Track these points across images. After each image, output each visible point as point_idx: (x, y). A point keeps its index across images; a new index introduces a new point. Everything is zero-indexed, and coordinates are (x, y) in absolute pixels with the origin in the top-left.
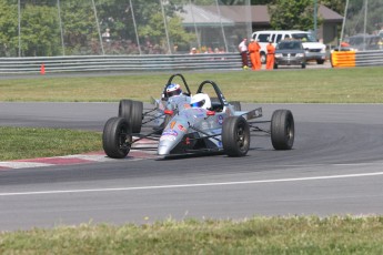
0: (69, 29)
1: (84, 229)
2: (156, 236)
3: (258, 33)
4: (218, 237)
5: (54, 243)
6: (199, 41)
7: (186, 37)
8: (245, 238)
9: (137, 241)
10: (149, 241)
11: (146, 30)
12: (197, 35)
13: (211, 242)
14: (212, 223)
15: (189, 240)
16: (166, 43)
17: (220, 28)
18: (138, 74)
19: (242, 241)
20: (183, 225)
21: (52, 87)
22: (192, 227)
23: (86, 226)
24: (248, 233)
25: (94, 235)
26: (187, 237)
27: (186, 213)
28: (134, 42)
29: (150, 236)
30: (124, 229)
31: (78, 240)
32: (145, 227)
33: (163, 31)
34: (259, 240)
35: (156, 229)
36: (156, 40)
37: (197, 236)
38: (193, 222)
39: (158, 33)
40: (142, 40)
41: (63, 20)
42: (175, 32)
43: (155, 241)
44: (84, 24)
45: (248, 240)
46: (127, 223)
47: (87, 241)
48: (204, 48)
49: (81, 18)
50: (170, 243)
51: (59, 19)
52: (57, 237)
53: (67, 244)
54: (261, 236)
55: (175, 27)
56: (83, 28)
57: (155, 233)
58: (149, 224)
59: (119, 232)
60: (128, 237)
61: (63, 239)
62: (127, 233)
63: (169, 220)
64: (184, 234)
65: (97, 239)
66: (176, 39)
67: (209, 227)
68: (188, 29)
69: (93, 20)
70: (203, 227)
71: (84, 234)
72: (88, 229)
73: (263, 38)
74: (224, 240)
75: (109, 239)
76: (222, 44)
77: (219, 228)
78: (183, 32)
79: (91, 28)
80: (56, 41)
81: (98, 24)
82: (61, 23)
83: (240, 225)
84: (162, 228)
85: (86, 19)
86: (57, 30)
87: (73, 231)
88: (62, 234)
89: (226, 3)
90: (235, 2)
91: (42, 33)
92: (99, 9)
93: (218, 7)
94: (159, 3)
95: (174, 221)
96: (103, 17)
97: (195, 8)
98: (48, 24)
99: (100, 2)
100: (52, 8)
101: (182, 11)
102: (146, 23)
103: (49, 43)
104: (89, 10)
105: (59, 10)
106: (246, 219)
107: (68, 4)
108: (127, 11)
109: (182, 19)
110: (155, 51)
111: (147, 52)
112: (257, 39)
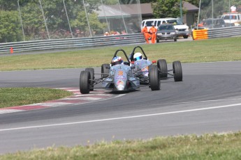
0: (27, 24)
1: (49, 150)
2: (96, 153)
3: (146, 21)
4: (134, 151)
6: (109, 27)
7: (101, 25)
8: (151, 151)
9: (84, 156)
10: (91, 156)
11: (75, 23)
12: (108, 24)
13: (130, 154)
14: (130, 142)
15: (117, 154)
16: (88, 29)
17: (121, 19)
18: (72, 50)
19: (150, 153)
20: (112, 145)
22: (118, 146)
23: (51, 148)
24: (153, 148)
25: (56, 154)
26: (115, 152)
27: (113, 137)
28: (68, 30)
29: (92, 153)
30: (75, 149)
31: (47, 157)
32: (88, 147)
33: (86, 22)
34: (160, 152)
35: (96, 148)
36: (82, 28)
37: (121, 151)
38: (118, 143)
39: (83, 24)
40: (74, 29)
41: (23, 19)
42: (93, 23)
43: (95, 155)
44: (36, 20)
45: (153, 152)
46: (76, 145)
47: (53, 158)
48: (112, 32)
49: (34, 17)
50: (104, 156)
51: (20, 18)
52: (33, 156)
54: (161, 149)
55: (94, 20)
56: (36, 24)
57: (95, 150)
58: (91, 145)
59: (72, 151)
60: (78, 154)
61: (37, 157)
62: (77, 152)
63: (103, 142)
64: (113, 150)
65: (59, 156)
66: (94, 27)
67: (129, 145)
68: (102, 20)
69: (42, 18)
70: (124, 145)
71: (49, 154)
72: (52, 150)
73: (149, 24)
74: (138, 153)
75: (66, 156)
77: (135, 145)
78: (98, 23)
79: (41, 23)
80: (19, 32)
81: (45, 20)
82: (21, 21)
83: (148, 143)
84: (99, 147)
85: (37, 18)
86: (19, 25)
87: (42, 152)
88: (36, 154)
89: (124, 3)
90: (131, 2)
91: (10, 27)
92: (45, 11)
93: (120, 6)
94: (83, 5)
95: (106, 143)
96: (48, 16)
97: (105, 7)
98: (14, 22)
99: (46, 6)
100: (16, 12)
101: (98, 10)
102: (75, 18)
103: (15, 34)
104: (38, 12)
105: (20, 13)
106: (151, 139)
107: (26, 8)
108: (63, 11)
109: (98, 15)
110: (82, 35)
111: (77, 36)
112: (145, 25)
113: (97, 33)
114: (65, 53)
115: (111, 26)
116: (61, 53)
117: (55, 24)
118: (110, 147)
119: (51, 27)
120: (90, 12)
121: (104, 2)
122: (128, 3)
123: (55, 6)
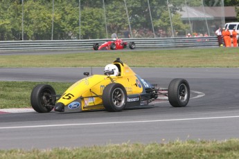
0: (111, 22)
1: (125, 146)
2: (170, 151)
3: (229, 24)
4: (208, 151)
5: (106, 155)
6: (191, 29)
7: (183, 26)
8: (225, 153)
9: (158, 154)
10: (165, 154)
11: (158, 23)
12: (190, 25)
13: (204, 155)
14: (204, 143)
15: (190, 154)
16: (171, 29)
17: (205, 21)
18: (154, 50)
19: (223, 154)
20: (186, 144)
21: (100, 58)
22: (192, 145)
23: (126, 144)
24: (228, 149)
25: (131, 150)
26: (189, 151)
27: (188, 136)
28: (151, 30)
29: (166, 151)
30: (149, 146)
31: (121, 153)
32: (162, 145)
33: (169, 23)
34: (234, 154)
35: (170, 146)
36: (165, 28)
37: (195, 151)
38: (193, 142)
39: (166, 24)
40: (156, 29)
41: (107, 16)
42: (176, 23)
43: (169, 154)
44: (120, 19)
45: (227, 153)
46: (151, 142)
47: (127, 154)
48: (195, 33)
49: (118, 15)
50: (178, 155)
51: (104, 15)
52: (108, 151)
53: (114, 155)
54: (235, 151)
55: (177, 21)
56: (119, 22)
57: (169, 148)
58: (165, 144)
59: (146, 148)
60: (152, 151)
61: (112, 153)
62: (151, 149)
63: (178, 141)
64: (187, 150)
65: (133, 153)
66: (177, 28)
67: (203, 145)
68: (185, 22)
69: (126, 16)
71: (124, 149)
72: (127, 146)
73: (232, 27)
74: (212, 154)
75: (140, 152)
76: (206, 31)
77: (209, 146)
78: (181, 24)
79: (124, 21)
80: (103, 29)
81: (129, 19)
82: (105, 19)
83: (222, 144)
84: (173, 146)
85: (121, 16)
86: (103, 23)
87: (117, 147)
88: (111, 150)
89: (208, 5)
90: (215, 4)
91: (94, 24)
92: (129, 9)
93: (203, 8)
94: (167, 6)
95: (181, 142)
96: (132, 15)
97: (189, 8)
98: (97, 19)
99: (131, 6)
100: (100, 9)
101: (181, 10)
102: (158, 18)
103: (98, 31)
104: (123, 10)
105: (105, 11)
106: (226, 140)
107: (110, 7)
108: (146, 10)
109: (181, 15)
110: (164, 35)
111: (159, 36)
112: (228, 28)
113: (179, 34)
114: (146, 52)
115: (193, 28)
116: (142, 52)
117: (138, 23)
118: (184, 147)
119: (134, 26)
120: (174, 13)
121: (187, 3)
122: (212, 6)
123: (139, 6)
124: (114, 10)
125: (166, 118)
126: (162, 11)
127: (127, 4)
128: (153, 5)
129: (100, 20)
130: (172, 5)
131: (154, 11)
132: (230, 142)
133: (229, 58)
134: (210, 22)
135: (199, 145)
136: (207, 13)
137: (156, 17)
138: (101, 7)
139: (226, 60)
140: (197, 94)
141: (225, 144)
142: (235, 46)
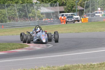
0: (10, 15)
3: (61, 14)
7: (42, 16)
11: (30, 15)
12: (45, 15)
14: (54, 67)
16: (36, 17)
17: (51, 13)
21: (6, 31)
22: (49, 69)
27: (47, 65)
28: (27, 18)
33: (35, 15)
35: (39, 69)
36: (34, 17)
38: (49, 67)
39: (34, 15)
40: (30, 17)
41: (8, 13)
42: (38, 15)
44: (14, 14)
46: (31, 68)
49: (13, 12)
51: (6, 12)
55: (39, 13)
56: (13, 15)
58: (37, 68)
63: (42, 67)
66: (39, 17)
67: (53, 68)
68: (42, 14)
69: (16, 12)
73: (63, 15)
77: (56, 68)
78: (40, 15)
79: (15, 15)
80: (6, 19)
81: (17, 14)
82: (7, 14)
83: (62, 67)
84: (41, 69)
85: (14, 12)
86: (6, 16)
89: (52, 6)
90: (55, 6)
91: (2, 17)
92: (17, 9)
93: (50, 7)
94: (34, 7)
95: (44, 67)
96: (19, 12)
97: (43, 8)
98: (3, 14)
99: (18, 8)
100: (5, 10)
101: (40, 9)
102: (30, 13)
103: (4, 19)
104: (15, 10)
105: (6, 10)
106: (63, 66)
107: (9, 8)
108: (25, 10)
109: (40, 11)
110: (33, 20)
111: (31, 21)
112: (61, 16)
113: (40, 19)
115: (46, 17)
117: (21, 15)
118: (45, 69)
119: (20, 16)
120: (37, 10)
121: (43, 6)
122: (53, 6)
123: (22, 8)
124: (10, 10)
125: (36, 57)
126: (32, 10)
127: (16, 7)
128: (28, 7)
129: (5, 15)
130: (36, 7)
131: (28, 9)
132: (65, 66)
133: (62, 29)
134: (53, 13)
135: (52, 68)
136: (51, 9)
137: (29, 12)
138: (5, 9)
139: (61, 30)
140: (49, 46)
141: (63, 67)
142: (64, 23)
